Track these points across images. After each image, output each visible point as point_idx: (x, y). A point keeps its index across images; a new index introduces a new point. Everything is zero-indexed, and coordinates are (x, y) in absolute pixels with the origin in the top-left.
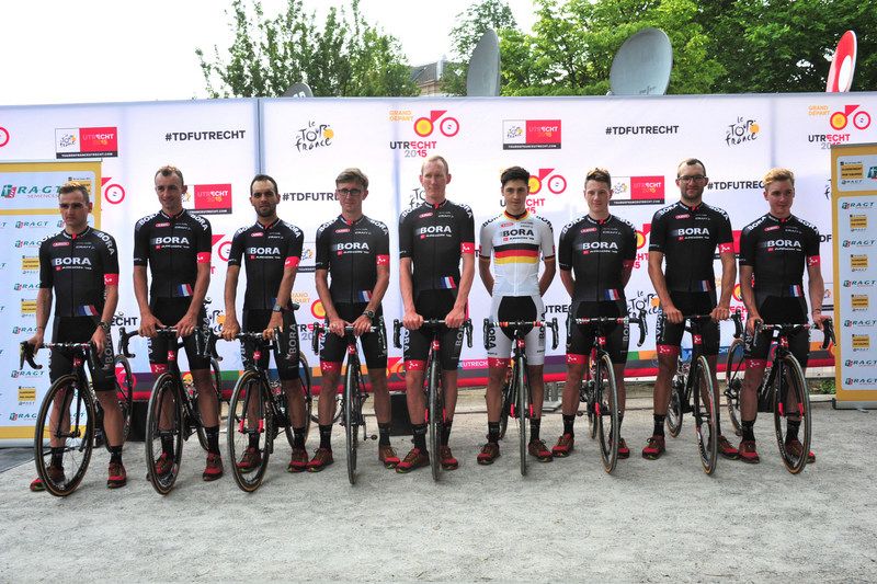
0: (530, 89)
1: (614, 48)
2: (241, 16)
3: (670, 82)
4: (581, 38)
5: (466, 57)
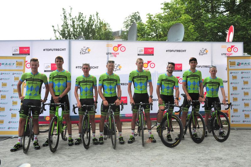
0: (145, 39)
1: (169, 28)
2: (65, 17)
3: (184, 38)
4: (159, 25)
5: (128, 29)
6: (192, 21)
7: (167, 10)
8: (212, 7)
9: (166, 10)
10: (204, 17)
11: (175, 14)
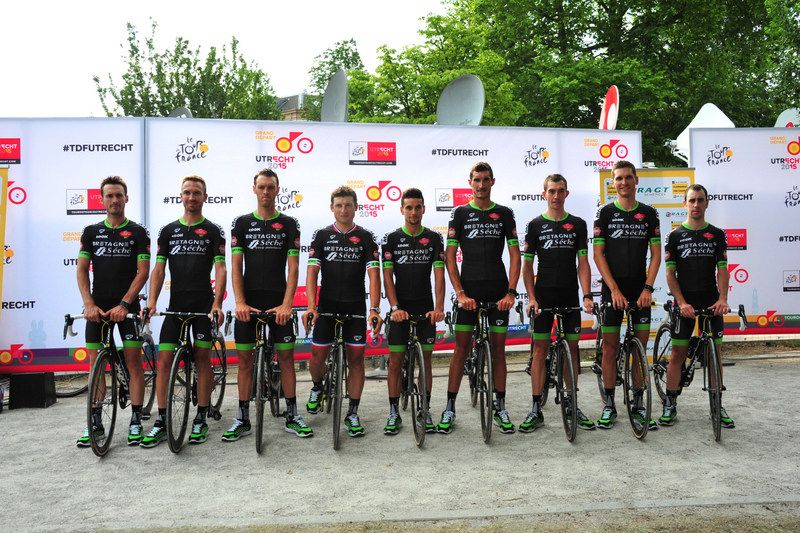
0: (374, 118)
1: (440, 89)
2: (134, 50)
3: (484, 117)
4: (415, 80)
5: (323, 91)
6: (506, 69)
7: (437, 38)
8: (563, 33)
9: (434, 38)
10: (541, 59)
11: (458, 49)
